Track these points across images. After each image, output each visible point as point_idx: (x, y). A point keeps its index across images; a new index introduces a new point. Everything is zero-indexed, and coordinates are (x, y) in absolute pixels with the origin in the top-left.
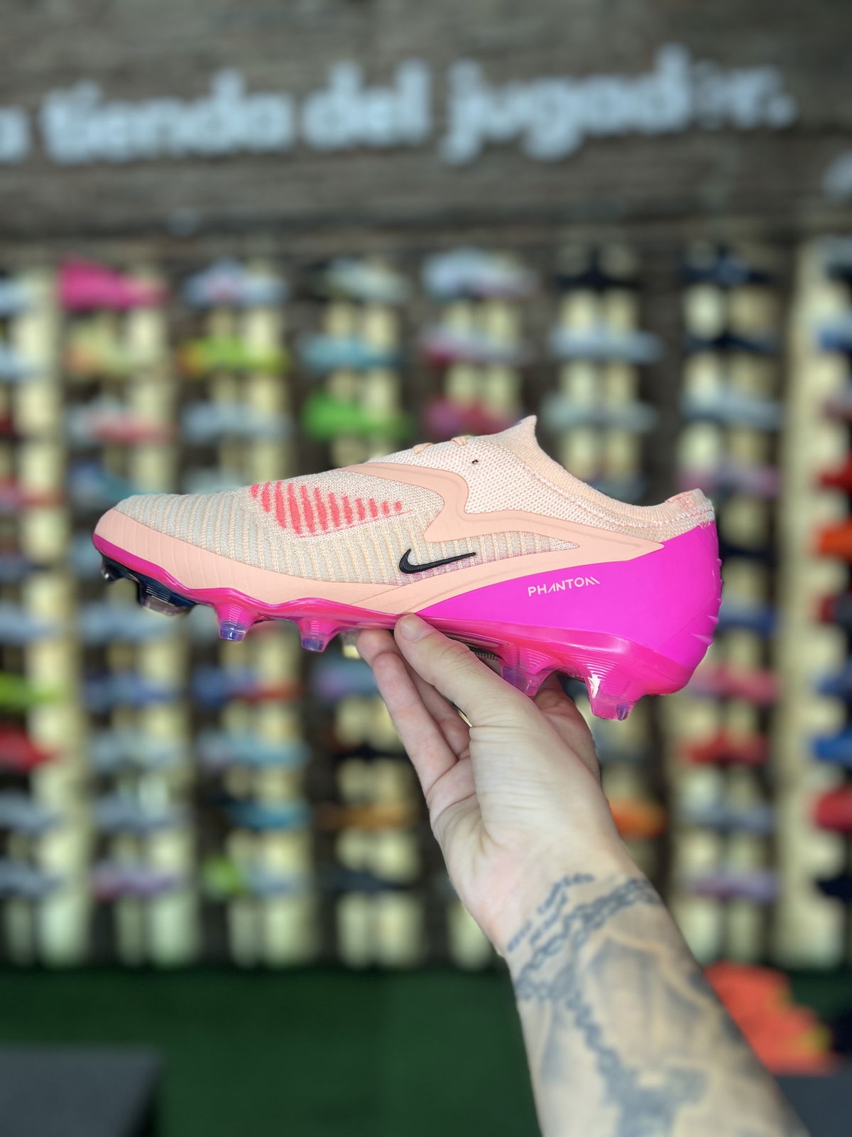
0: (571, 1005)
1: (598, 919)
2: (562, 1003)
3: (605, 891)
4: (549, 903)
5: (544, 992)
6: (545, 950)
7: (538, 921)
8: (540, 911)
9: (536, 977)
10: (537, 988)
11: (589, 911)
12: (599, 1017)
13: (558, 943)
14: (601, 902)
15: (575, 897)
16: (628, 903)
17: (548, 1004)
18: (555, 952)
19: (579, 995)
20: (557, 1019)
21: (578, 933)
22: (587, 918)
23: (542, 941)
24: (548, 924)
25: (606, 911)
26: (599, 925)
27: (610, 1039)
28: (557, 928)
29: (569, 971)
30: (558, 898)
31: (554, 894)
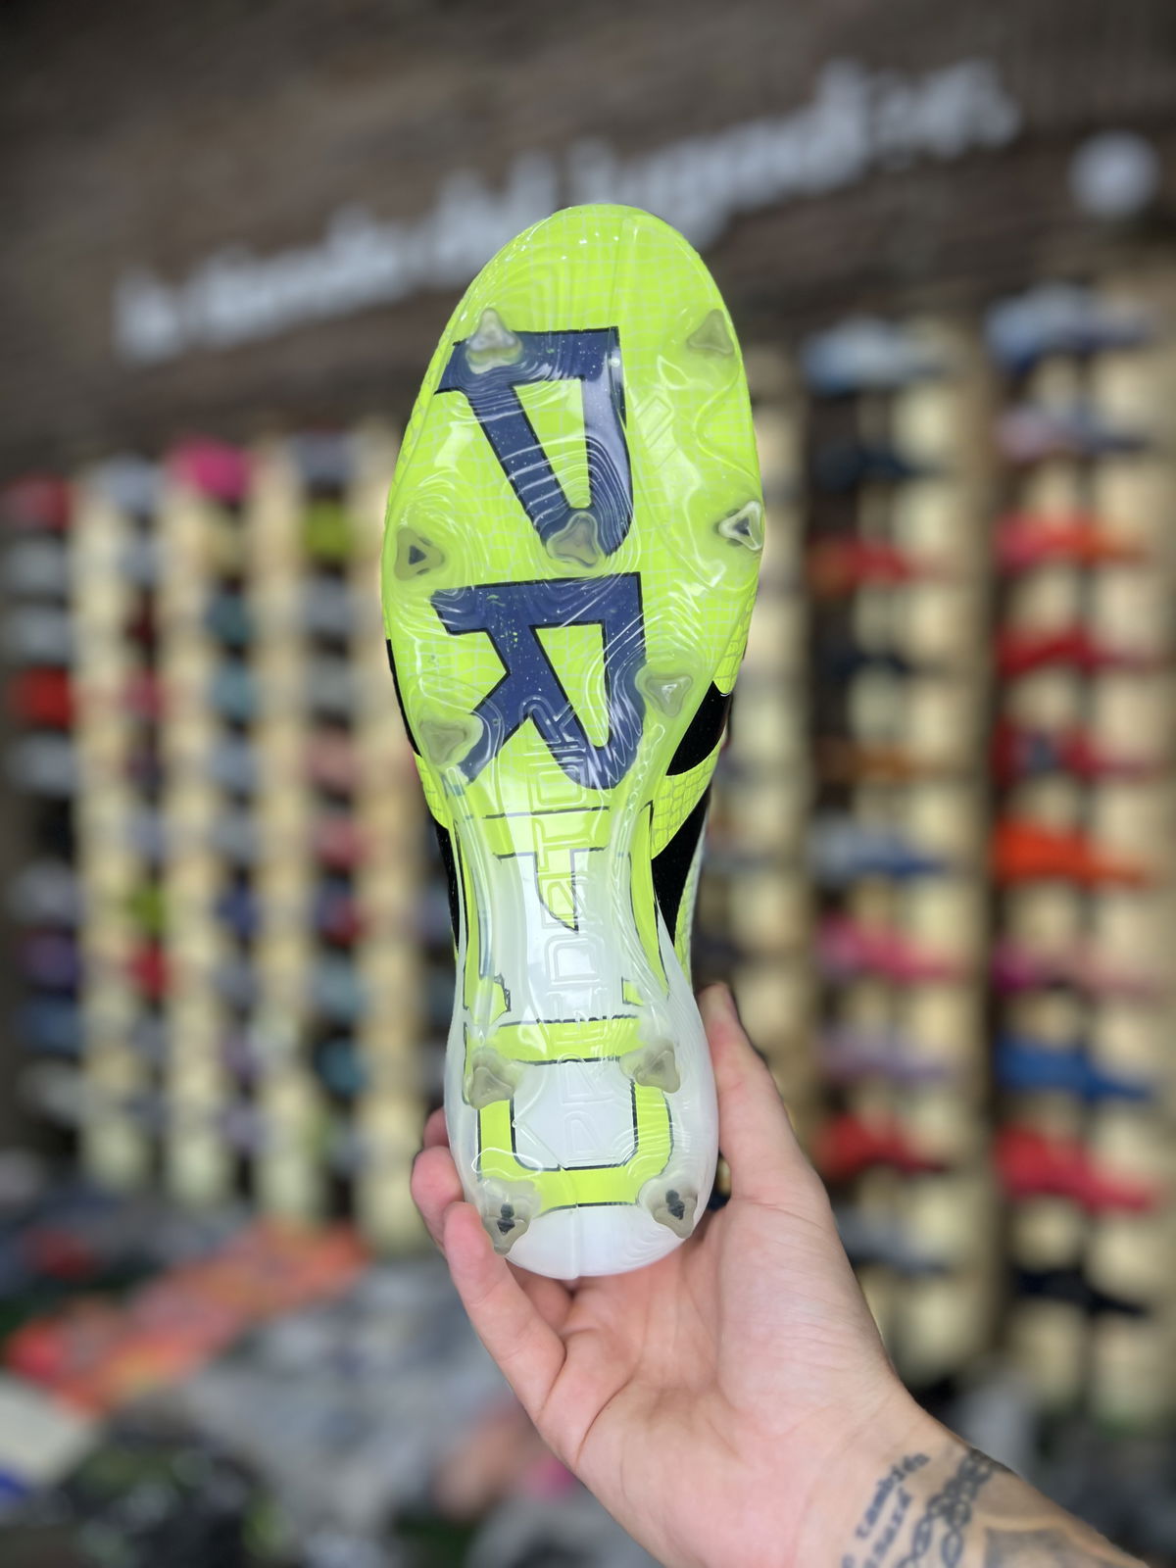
1: (961, 1508)
3: (950, 1471)
4: (872, 1516)
7: (862, 1550)
8: (861, 1533)
11: (946, 1501)
14: (953, 1487)
15: (918, 1489)
16: (984, 1479)
21: (946, 1540)
22: (949, 1513)
24: (881, 1548)
25: (965, 1497)
26: (967, 1518)
28: (902, 1544)
30: (892, 1502)
31: (880, 1499)
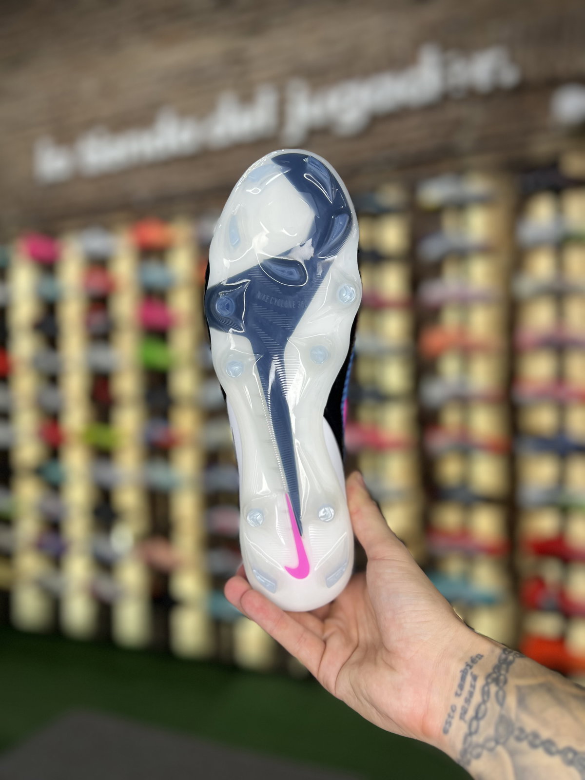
0: (519, 739)
1: (502, 678)
2: (512, 742)
3: (494, 661)
4: (461, 687)
5: (492, 744)
6: (477, 717)
7: (460, 702)
8: (457, 695)
9: (478, 739)
10: (483, 746)
11: (494, 676)
12: (545, 734)
13: (483, 707)
14: (497, 668)
15: (480, 671)
16: (511, 663)
17: (500, 749)
18: (484, 715)
19: (522, 730)
20: (512, 754)
21: (497, 694)
22: (496, 681)
23: (471, 713)
24: (468, 700)
25: (503, 672)
26: (506, 682)
27: (562, 743)
28: (477, 698)
29: (504, 721)
30: (469, 679)
31: (463, 678)
